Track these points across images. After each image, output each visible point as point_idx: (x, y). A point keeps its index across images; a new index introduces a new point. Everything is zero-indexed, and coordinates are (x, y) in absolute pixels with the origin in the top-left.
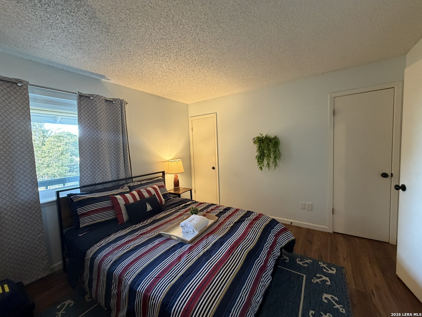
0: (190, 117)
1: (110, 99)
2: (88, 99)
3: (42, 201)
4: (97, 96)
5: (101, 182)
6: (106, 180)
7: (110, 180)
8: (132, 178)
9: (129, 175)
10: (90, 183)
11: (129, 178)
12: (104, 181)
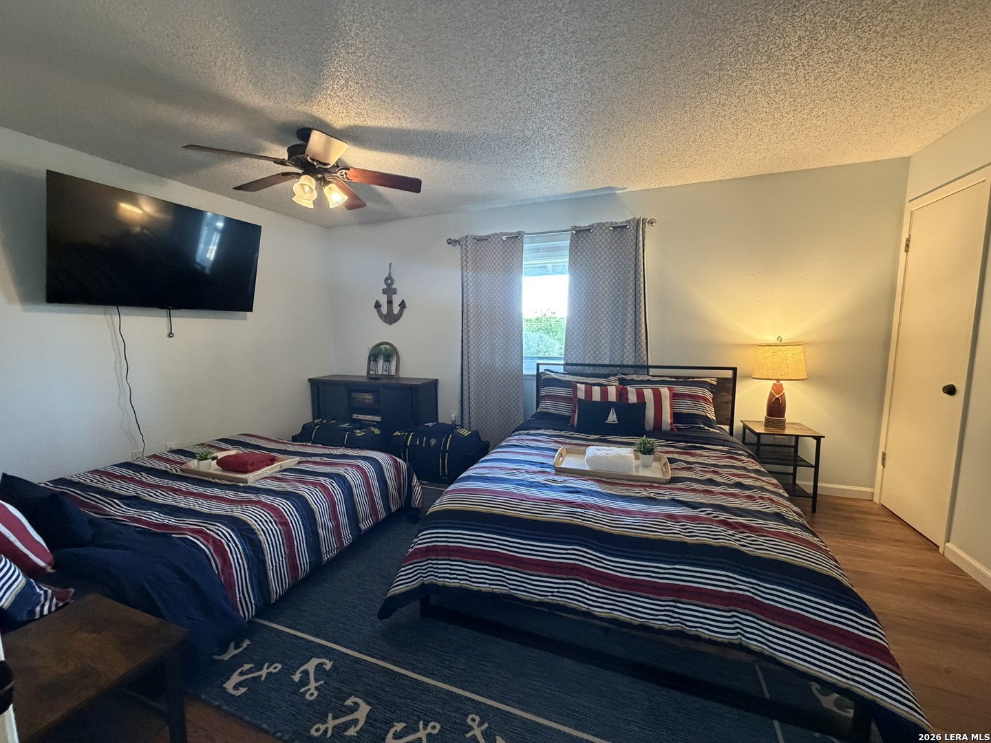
0: (910, 201)
1: (621, 223)
2: (587, 233)
3: (525, 372)
4: (598, 224)
5: (592, 363)
6: (600, 362)
7: (607, 362)
8: (648, 367)
9: (641, 361)
10: (574, 362)
11: (642, 367)
12: (597, 363)
